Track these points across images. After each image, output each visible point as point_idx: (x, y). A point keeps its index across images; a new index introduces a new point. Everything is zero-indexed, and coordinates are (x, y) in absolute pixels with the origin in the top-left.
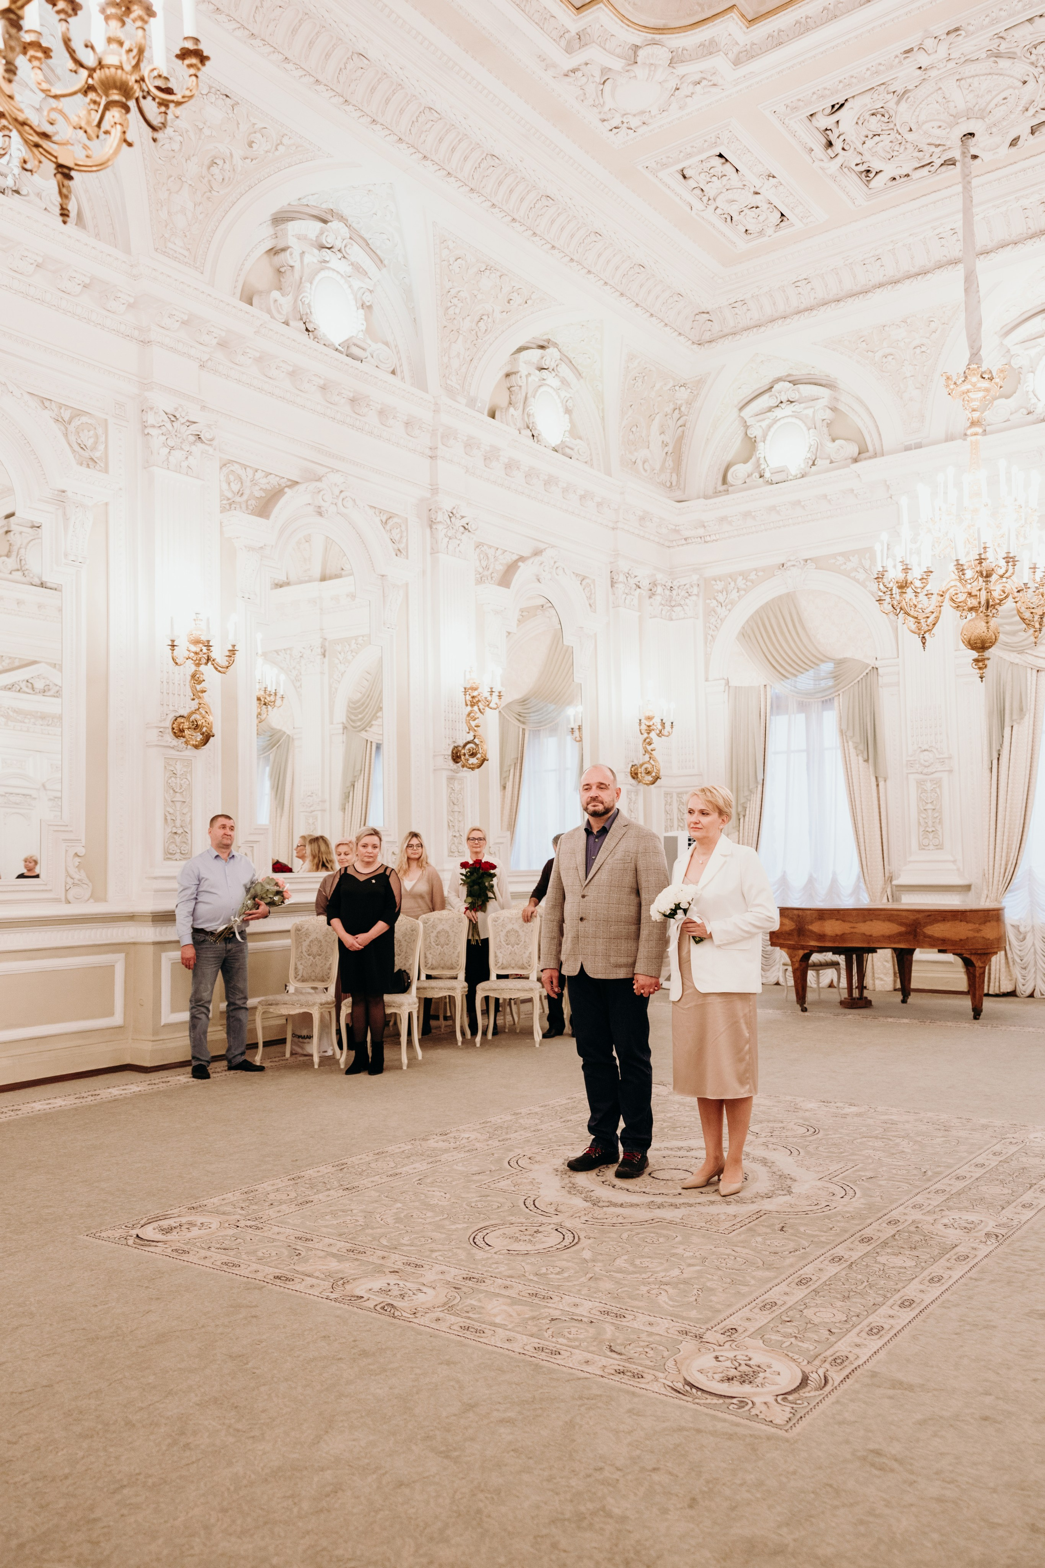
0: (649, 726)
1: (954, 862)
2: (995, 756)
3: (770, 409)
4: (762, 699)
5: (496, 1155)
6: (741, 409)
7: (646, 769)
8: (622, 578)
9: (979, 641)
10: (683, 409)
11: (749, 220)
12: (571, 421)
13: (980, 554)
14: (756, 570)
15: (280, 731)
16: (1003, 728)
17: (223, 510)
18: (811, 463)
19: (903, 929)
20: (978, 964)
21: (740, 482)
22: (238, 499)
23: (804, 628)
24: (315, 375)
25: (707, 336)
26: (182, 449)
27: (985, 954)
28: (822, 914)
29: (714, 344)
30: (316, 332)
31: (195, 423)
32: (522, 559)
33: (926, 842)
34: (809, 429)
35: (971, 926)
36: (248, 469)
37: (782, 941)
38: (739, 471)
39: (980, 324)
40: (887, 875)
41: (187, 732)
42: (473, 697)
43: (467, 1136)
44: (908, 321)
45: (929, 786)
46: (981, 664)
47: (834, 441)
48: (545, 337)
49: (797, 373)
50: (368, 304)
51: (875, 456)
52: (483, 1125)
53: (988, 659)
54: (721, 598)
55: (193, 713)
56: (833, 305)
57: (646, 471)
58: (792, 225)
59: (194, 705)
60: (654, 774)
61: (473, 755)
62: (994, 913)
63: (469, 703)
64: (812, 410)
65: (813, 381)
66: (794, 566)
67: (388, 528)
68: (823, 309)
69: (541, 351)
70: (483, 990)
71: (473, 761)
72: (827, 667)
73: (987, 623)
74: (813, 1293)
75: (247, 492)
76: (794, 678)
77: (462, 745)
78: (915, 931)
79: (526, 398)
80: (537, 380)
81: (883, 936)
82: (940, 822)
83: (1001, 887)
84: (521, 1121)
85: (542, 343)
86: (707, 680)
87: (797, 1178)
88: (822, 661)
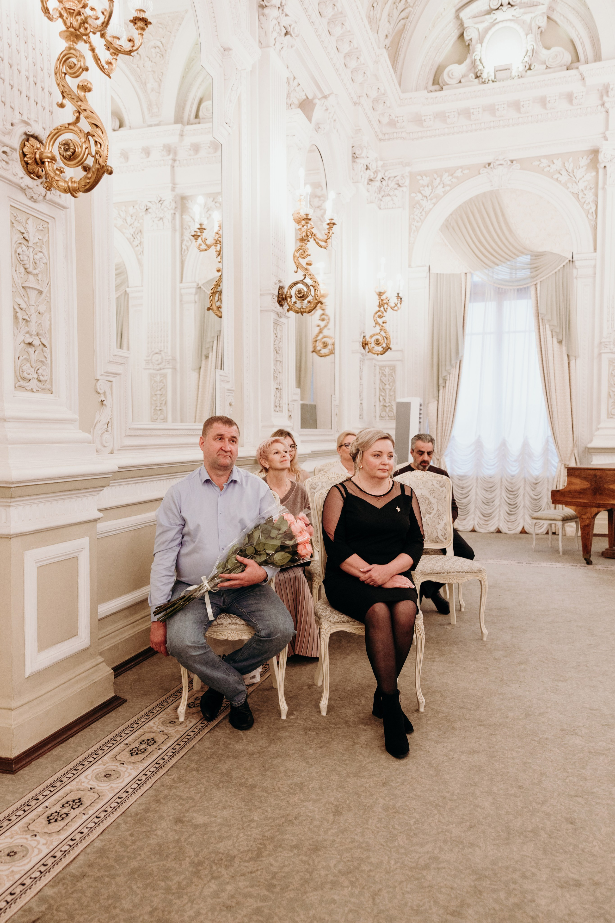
0: (381, 300)
3: (489, 12)
4: (463, 285)
6: (458, 11)
7: (377, 340)
14: (461, 167)
18: (527, 67)
21: (455, 81)
33: (614, 412)
34: (526, 35)
38: (453, 72)
40: (575, 439)
42: (307, 230)
47: (547, 48)
54: (427, 191)
60: (384, 345)
61: (303, 297)
64: (529, 15)
66: (501, 164)
71: (303, 304)
72: (526, 259)
76: (494, 267)
77: (286, 286)
86: (410, 266)
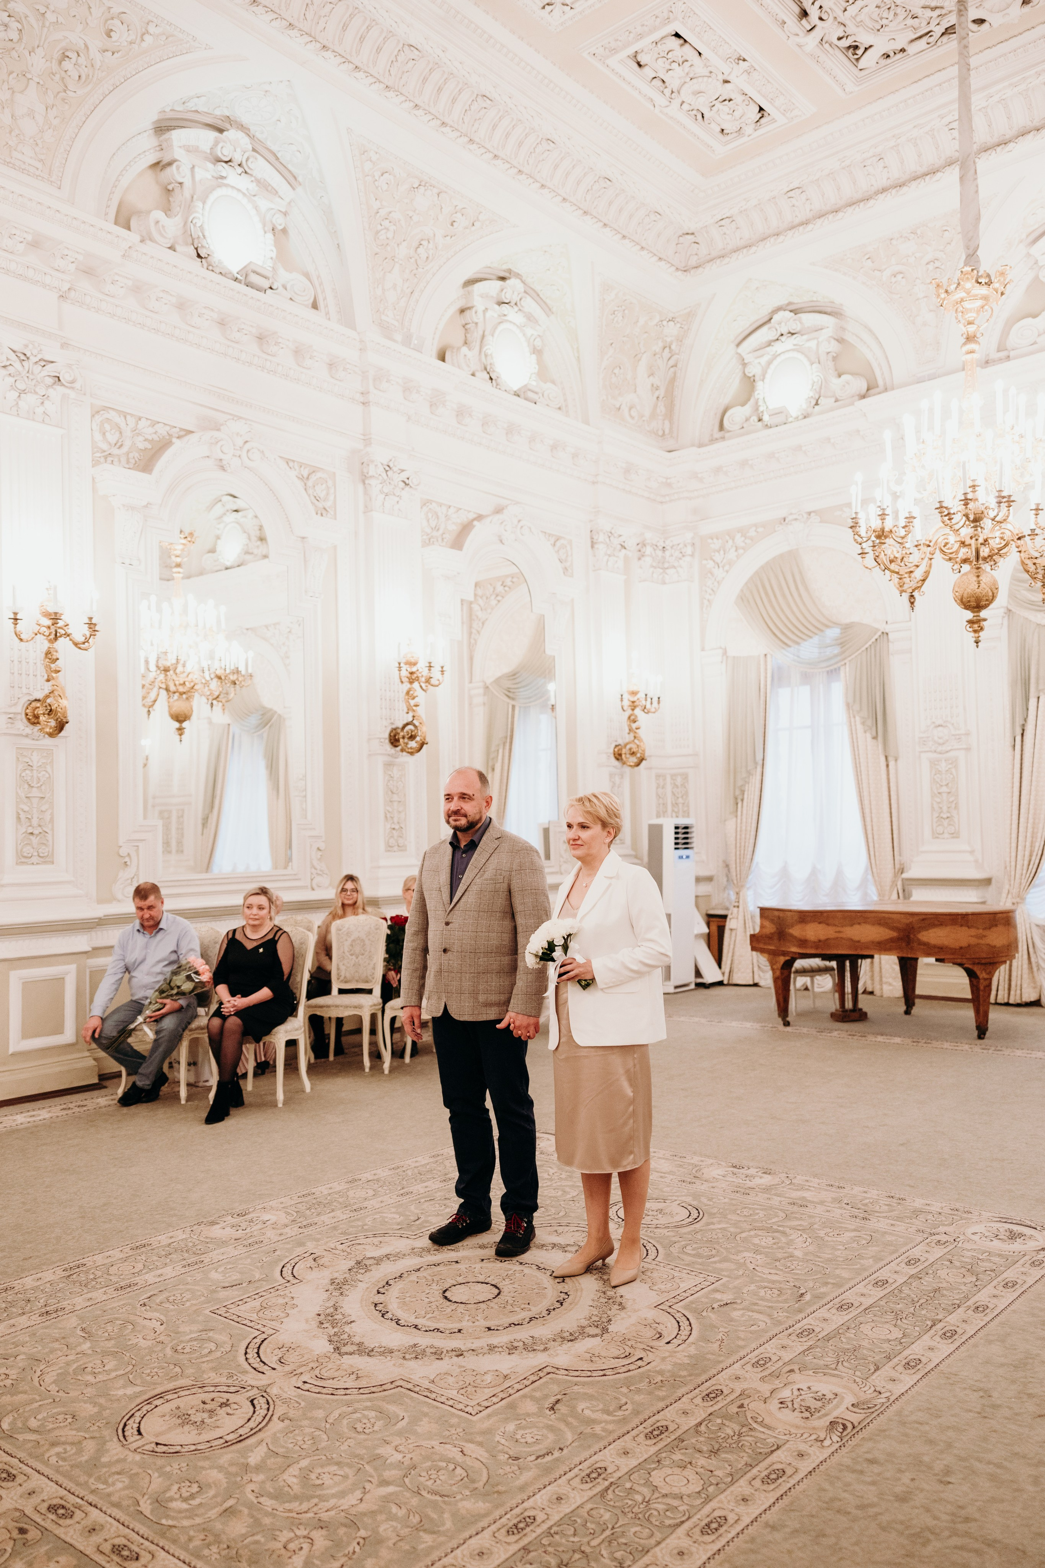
0: (633, 702)
1: (972, 852)
2: (1019, 731)
3: (769, 344)
4: (762, 670)
5: (277, 1253)
6: (738, 345)
7: (630, 749)
8: (601, 538)
9: (973, 599)
10: (673, 347)
11: (723, 116)
12: (540, 362)
13: (965, 494)
14: (755, 525)
15: (271, 710)
16: (1027, 699)
17: (95, 463)
18: (814, 402)
19: (894, 934)
20: (982, 975)
21: (737, 427)
22: (115, 451)
23: (807, 589)
24: (205, 308)
25: (693, 261)
26: (36, 393)
27: (990, 964)
28: (805, 917)
29: (700, 269)
30: (209, 258)
31: (52, 362)
32: (480, 518)
33: (940, 829)
34: (812, 364)
35: (973, 932)
36: (128, 417)
37: (762, 946)
38: (737, 415)
39: (978, 218)
40: (897, 866)
41: (42, 718)
42: (412, 673)
43: (266, 1217)
44: (919, 232)
45: (943, 766)
46: (976, 626)
47: (840, 376)
48: (505, 267)
49: (799, 300)
50: (280, 228)
51: (886, 390)
52: (300, 1200)
53: (985, 620)
54: (718, 557)
55: (47, 697)
56: (831, 216)
57: (632, 418)
58: (774, 121)
59: (48, 687)
60: (639, 755)
61: (412, 737)
62: (1005, 915)
63: (405, 680)
64: (815, 342)
65: (817, 309)
66: (796, 519)
67: (310, 483)
68: (819, 222)
69: (501, 283)
70: (393, 1009)
71: (413, 744)
72: (833, 633)
73: (978, 576)
74: (522, 1551)
75: (128, 444)
76: (796, 646)
77: (401, 726)
78: (908, 937)
79: (483, 336)
80: (496, 315)
81: (873, 942)
82: (956, 808)
83: (1024, 882)
84: (351, 1193)
85: (502, 274)
86: (703, 650)
87: (628, 1305)
88: (827, 626)
